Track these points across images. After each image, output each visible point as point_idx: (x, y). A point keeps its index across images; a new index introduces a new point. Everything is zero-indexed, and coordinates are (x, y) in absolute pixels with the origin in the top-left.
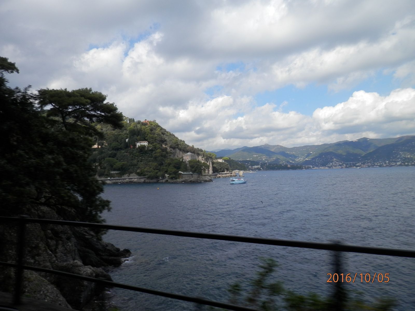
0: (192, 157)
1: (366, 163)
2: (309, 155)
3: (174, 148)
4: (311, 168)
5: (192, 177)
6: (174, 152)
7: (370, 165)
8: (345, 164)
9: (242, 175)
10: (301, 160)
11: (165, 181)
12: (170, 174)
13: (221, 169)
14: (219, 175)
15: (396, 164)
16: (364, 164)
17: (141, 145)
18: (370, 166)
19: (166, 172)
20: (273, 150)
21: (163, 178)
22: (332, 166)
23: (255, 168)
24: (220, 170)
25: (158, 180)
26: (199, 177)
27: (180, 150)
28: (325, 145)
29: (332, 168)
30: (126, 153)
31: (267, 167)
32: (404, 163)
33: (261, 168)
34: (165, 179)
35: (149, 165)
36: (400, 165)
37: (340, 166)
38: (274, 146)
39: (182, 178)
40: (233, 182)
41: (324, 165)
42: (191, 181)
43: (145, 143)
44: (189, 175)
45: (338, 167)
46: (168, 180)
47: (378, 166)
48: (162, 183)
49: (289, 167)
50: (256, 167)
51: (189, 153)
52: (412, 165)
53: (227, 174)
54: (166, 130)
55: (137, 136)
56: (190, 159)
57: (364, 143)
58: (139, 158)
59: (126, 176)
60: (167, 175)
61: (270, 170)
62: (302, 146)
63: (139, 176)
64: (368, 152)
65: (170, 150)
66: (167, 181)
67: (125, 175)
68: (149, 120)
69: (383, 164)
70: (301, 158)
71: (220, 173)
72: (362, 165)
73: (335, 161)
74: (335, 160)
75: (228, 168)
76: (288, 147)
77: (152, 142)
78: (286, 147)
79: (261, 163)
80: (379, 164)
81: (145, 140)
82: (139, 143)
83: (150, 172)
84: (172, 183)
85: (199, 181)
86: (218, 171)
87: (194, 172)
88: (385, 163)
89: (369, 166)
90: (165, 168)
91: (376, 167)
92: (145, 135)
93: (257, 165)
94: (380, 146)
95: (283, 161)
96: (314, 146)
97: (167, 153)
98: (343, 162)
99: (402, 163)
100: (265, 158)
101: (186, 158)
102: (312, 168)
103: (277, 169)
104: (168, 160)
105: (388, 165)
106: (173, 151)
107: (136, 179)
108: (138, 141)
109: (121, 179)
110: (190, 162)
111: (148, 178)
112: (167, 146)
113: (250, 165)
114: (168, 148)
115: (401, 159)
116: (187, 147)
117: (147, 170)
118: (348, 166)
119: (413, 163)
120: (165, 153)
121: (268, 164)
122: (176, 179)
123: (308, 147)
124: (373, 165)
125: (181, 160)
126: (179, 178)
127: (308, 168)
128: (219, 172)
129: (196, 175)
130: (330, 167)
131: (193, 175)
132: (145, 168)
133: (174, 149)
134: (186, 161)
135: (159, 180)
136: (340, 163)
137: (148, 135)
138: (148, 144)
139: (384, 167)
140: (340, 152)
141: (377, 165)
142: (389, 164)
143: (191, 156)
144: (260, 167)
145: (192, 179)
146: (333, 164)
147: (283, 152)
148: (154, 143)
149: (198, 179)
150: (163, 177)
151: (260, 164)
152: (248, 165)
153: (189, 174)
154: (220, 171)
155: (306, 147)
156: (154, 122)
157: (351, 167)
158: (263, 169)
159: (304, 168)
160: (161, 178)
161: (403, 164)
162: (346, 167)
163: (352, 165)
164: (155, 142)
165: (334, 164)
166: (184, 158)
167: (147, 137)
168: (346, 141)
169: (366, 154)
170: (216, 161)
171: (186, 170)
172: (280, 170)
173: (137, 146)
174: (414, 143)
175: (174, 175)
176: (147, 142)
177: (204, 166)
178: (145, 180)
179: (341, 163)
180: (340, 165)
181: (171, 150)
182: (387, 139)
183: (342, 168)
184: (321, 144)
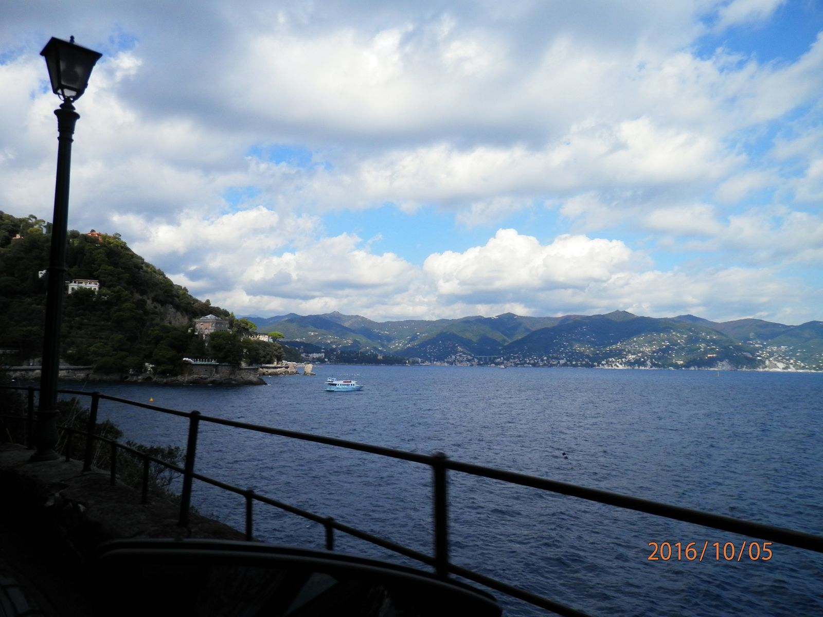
0: (218, 325)
1: (512, 359)
2: (414, 338)
3: (163, 303)
4: (419, 363)
5: (217, 372)
6: (162, 311)
7: (519, 362)
8: (477, 358)
9: (311, 371)
10: (398, 346)
11: (143, 379)
12: (157, 363)
13: (264, 357)
14: (261, 369)
15: (559, 363)
16: (508, 359)
17: (81, 288)
18: (518, 364)
19: (148, 358)
20: (347, 324)
21: (137, 371)
22: (454, 361)
23: (313, 358)
24: (262, 359)
25: (124, 376)
26: (232, 373)
27: (178, 308)
28: (443, 321)
29: (455, 365)
30: (38, 305)
31: (337, 358)
32: (571, 362)
33: (325, 358)
34: (143, 374)
35: (102, 338)
36: (565, 365)
37: (468, 363)
38: (351, 317)
39: (190, 374)
40: (333, 388)
41: (441, 358)
42: (213, 382)
43: (94, 286)
44: (208, 367)
45: (464, 363)
46: (152, 376)
47: (531, 366)
48: (135, 383)
49: (380, 359)
50: (315, 355)
51: (210, 315)
52: (582, 365)
53: (279, 369)
54: (143, 260)
55: (71, 267)
56: (212, 331)
57: (507, 323)
58: (74, 319)
59: (35, 364)
60: (151, 366)
61: (344, 364)
62: (402, 320)
63: (71, 364)
64: (515, 339)
65: (152, 306)
66: (149, 378)
67: (31, 361)
68: (103, 233)
69: (538, 361)
70: (399, 343)
71: (263, 365)
72: (505, 362)
73: (461, 352)
74: (459, 349)
75: (280, 356)
76: (376, 321)
77: (111, 283)
78: (372, 319)
79: (324, 349)
80: (532, 362)
81: (90, 277)
82: (75, 282)
83: (103, 355)
84: (166, 385)
85: (234, 382)
86: (259, 362)
87: (221, 360)
88: (542, 360)
89: (516, 365)
90: (144, 347)
91: (527, 367)
92: (93, 265)
93: (318, 353)
94: (533, 329)
95: (367, 346)
96: (422, 321)
97: (146, 313)
98: (473, 355)
99: (567, 361)
100: (332, 340)
101: (202, 326)
102: (421, 364)
103: (356, 363)
104: (156, 330)
105: (547, 364)
106: (160, 308)
107: (64, 371)
108: (72, 279)
109: (21, 370)
110: (213, 336)
111: (97, 370)
112: (145, 297)
113: (303, 351)
114: (149, 302)
115: (566, 354)
116: (194, 304)
117: (96, 349)
118: (482, 363)
119: (584, 362)
120: (141, 312)
121: (339, 351)
122: (176, 375)
123: (413, 324)
124: (523, 362)
125: (189, 331)
126: (182, 374)
127: (414, 363)
128: (261, 364)
129: (226, 367)
130: (451, 363)
131: (220, 368)
132: (91, 345)
133: (162, 305)
134: (202, 335)
135: (127, 377)
136: (469, 357)
137: (100, 265)
138: (100, 288)
139: (540, 366)
140: (468, 335)
141: (529, 364)
142: (549, 363)
143: (217, 323)
144: (324, 356)
145: (217, 377)
146: (456, 358)
147: (367, 328)
148: (114, 287)
149: (232, 377)
150: (140, 369)
151: (322, 351)
152: (300, 351)
153: (210, 365)
154: (264, 360)
155: (408, 322)
156: (115, 238)
157: (487, 364)
158: (330, 362)
159: (407, 362)
160: (131, 371)
161: (568, 363)
162: (479, 364)
163: (488, 360)
164: (118, 285)
165: (458, 357)
166: (198, 326)
167: (97, 270)
168: (480, 318)
169: (511, 343)
170: (255, 339)
171: (200, 353)
172: (363, 364)
173: (70, 292)
174: (585, 329)
175: (171, 367)
176: (98, 284)
177: (246, 348)
178: (88, 375)
179: (471, 356)
180: (469, 360)
181: (156, 307)
182: (545, 318)
183: (472, 365)
184: (434, 319)
